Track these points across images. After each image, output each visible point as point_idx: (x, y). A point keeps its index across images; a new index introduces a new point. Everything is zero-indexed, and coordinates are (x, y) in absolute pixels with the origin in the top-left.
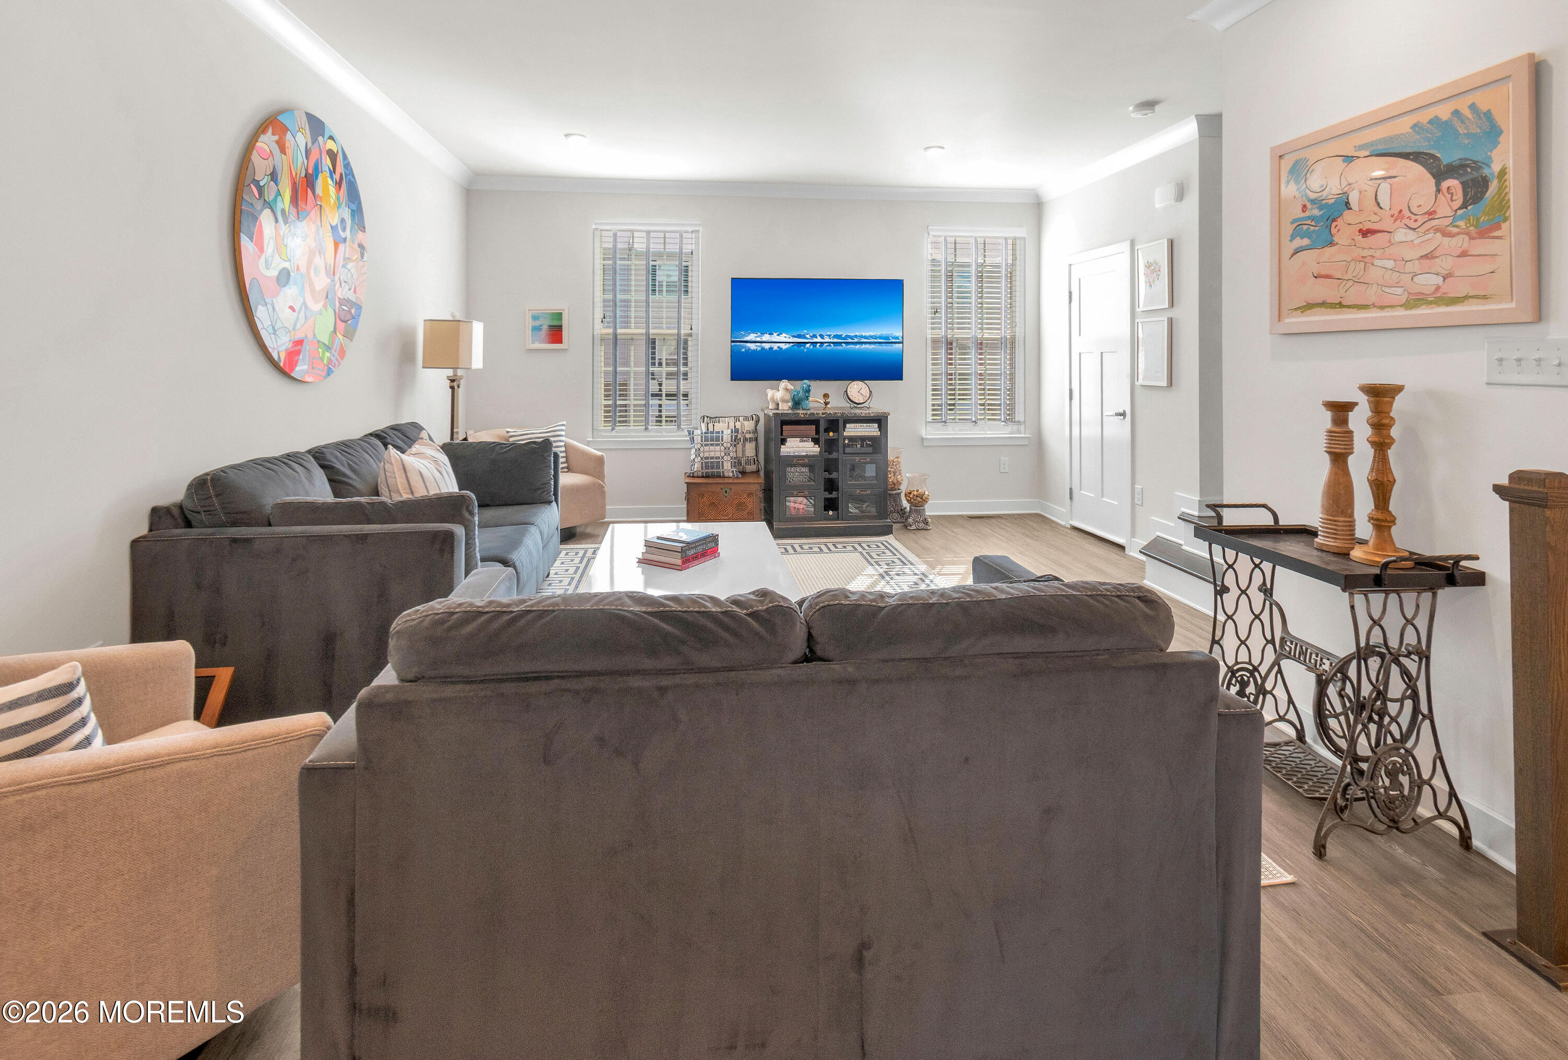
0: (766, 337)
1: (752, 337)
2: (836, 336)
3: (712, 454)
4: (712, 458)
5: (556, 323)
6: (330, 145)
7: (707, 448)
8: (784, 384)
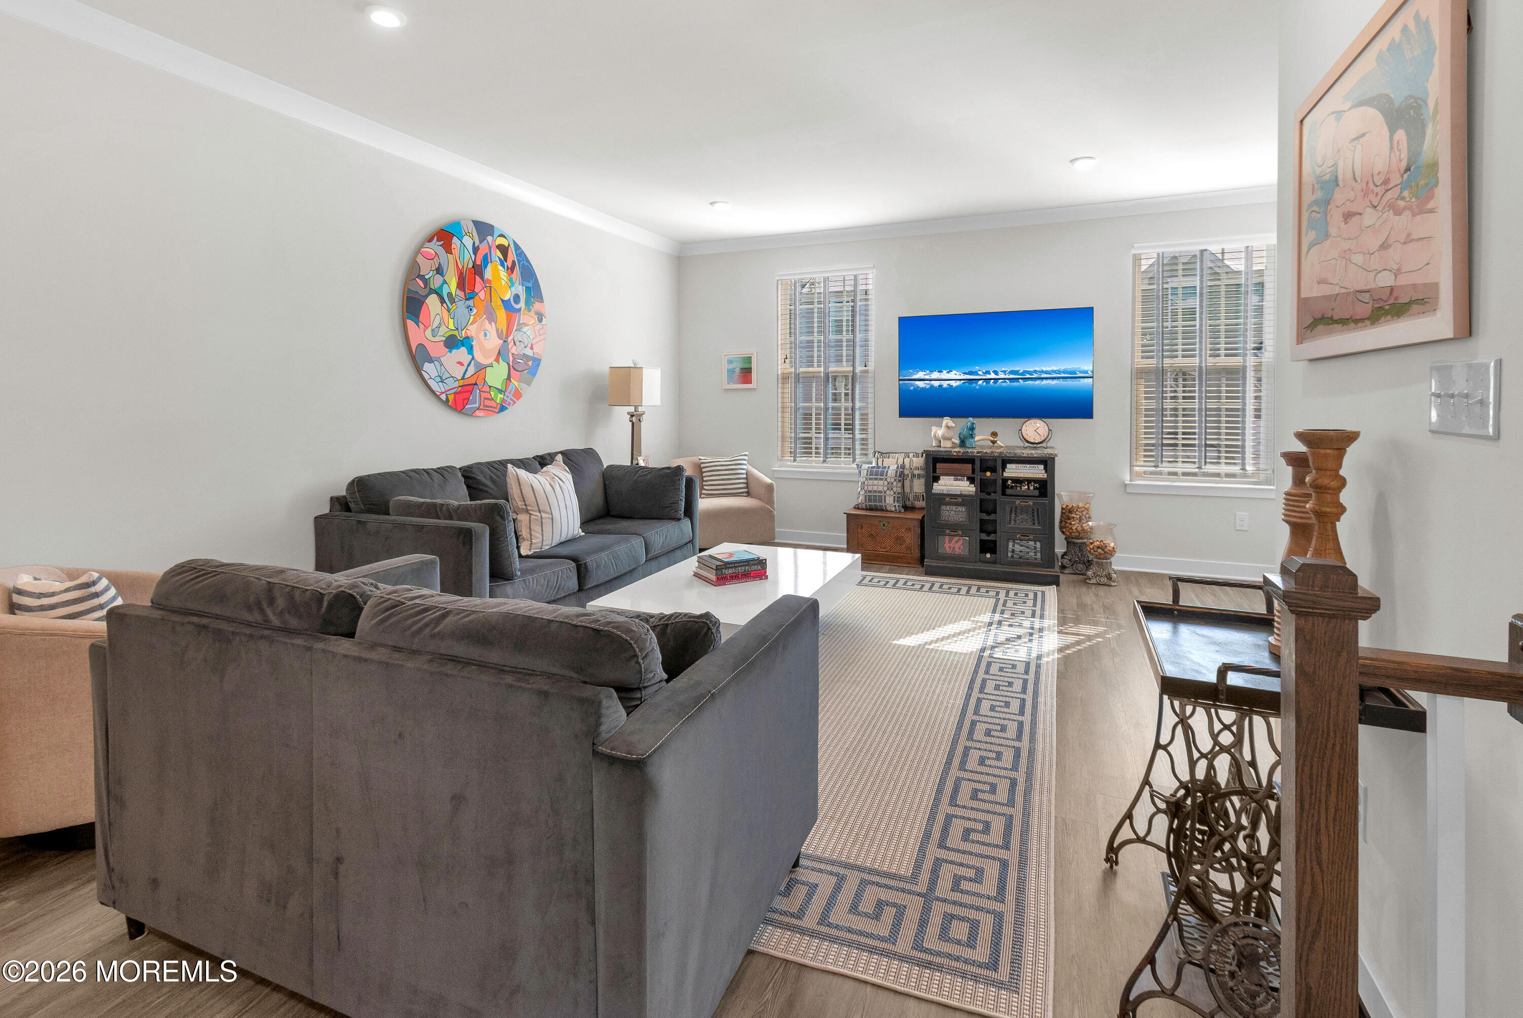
0: (935, 375)
1: (920, 375)
2: (1012, 372)
3: (875, 488)
4: (875, 492)
5: (746, 366)
6: (501, 241)
7: (870, 482)
8: (947, 421)
